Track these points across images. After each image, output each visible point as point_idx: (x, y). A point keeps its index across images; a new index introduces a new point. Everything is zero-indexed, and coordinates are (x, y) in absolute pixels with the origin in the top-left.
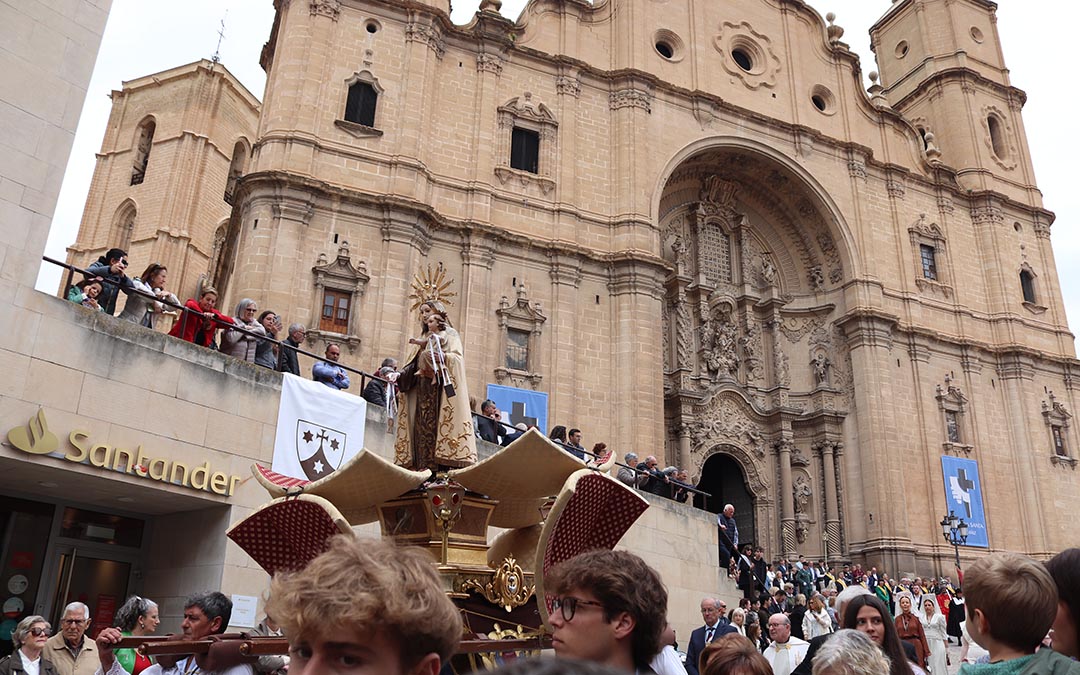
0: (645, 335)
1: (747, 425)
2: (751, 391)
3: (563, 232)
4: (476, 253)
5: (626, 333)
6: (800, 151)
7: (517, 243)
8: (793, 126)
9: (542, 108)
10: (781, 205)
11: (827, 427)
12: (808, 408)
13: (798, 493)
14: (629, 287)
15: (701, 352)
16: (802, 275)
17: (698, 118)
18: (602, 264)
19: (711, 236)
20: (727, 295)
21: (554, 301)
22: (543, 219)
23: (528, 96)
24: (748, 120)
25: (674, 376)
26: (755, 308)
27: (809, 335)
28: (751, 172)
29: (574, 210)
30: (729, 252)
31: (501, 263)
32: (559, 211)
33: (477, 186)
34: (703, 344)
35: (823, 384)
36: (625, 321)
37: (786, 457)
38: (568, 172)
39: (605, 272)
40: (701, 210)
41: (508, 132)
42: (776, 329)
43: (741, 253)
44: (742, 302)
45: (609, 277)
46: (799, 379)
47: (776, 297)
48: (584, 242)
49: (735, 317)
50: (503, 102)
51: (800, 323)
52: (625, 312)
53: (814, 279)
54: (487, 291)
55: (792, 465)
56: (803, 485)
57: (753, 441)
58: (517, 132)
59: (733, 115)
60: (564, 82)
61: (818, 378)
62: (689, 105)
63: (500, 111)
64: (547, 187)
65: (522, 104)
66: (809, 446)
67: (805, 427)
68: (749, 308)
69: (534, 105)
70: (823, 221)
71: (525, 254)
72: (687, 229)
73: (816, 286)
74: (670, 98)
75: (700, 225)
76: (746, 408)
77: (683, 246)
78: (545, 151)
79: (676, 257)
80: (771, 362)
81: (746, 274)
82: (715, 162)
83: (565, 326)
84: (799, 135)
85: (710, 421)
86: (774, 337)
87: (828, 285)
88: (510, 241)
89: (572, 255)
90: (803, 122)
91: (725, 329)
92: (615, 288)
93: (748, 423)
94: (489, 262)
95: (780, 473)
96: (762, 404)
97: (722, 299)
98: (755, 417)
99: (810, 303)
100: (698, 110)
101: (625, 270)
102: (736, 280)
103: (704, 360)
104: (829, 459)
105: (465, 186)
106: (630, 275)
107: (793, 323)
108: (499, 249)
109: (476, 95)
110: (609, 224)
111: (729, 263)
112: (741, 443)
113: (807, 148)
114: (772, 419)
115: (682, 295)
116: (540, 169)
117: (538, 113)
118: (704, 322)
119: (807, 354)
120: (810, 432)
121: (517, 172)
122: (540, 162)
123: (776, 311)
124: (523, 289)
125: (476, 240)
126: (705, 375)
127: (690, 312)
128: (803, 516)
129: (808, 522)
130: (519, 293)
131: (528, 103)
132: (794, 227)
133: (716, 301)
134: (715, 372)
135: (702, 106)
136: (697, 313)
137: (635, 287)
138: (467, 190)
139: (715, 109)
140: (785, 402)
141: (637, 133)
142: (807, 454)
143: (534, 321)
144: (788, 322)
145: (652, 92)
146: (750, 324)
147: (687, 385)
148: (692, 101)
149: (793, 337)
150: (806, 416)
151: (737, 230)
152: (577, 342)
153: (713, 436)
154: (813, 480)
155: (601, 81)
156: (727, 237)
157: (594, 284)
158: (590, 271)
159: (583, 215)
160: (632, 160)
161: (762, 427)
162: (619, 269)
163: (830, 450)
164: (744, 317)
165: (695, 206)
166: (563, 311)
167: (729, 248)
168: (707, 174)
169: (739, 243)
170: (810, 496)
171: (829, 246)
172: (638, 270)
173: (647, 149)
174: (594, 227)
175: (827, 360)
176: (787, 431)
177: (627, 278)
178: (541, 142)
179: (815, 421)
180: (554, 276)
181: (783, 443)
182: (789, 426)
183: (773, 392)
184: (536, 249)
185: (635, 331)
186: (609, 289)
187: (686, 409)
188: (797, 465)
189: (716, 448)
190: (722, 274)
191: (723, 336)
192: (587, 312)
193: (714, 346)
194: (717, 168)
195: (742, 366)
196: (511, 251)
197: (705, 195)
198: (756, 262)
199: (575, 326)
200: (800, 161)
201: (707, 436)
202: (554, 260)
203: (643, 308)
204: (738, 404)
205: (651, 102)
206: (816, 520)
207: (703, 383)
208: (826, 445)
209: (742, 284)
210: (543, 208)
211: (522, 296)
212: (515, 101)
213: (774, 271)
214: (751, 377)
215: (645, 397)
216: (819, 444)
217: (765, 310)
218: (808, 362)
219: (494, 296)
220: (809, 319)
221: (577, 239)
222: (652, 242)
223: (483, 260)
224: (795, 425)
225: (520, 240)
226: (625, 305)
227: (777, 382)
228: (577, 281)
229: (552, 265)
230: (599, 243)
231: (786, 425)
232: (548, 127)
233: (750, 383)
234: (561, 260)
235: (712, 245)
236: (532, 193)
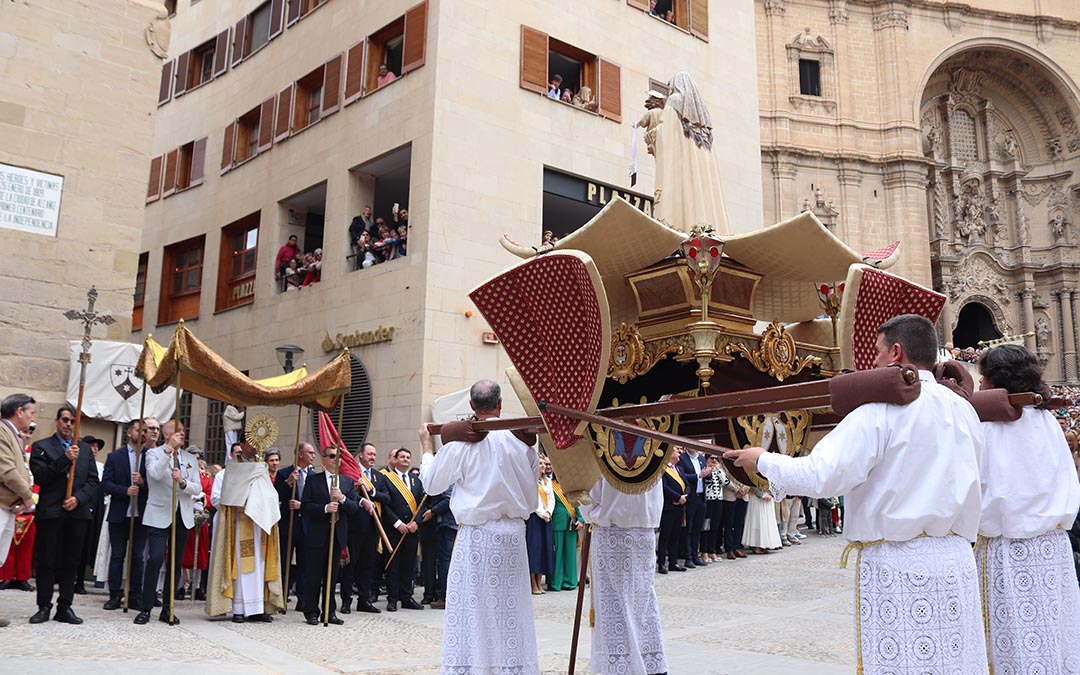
0: (915, 219)
1: (994, 278)
2: (997, 251)
3: (846, 144)
4: (783, 169)
5: (899, 219)
6: (1042, 39)
7: (812, 157)
8: (1036, 17)
9: (820, 40)
10: (1022, 87)
11: (1065, 277)
12: (1047, 261)
13: (1039, 331)
14: (900, 182)
15: (954, 222)
16: (1041, 145)
17: (949, 26)
18: (877, 165)
19: (960, 120)
20: (976, 171)
21: (843, 199)
22: (829, 133)
23: (808, 30)
24: (993, 19)
25: (935, 245)
26: (999, 180)
27: (1048, 198)
28: (995, 62)
29: (852, 123)
30: (975, 133)
31: (802, 173)
32: (841, 126)
33: (778, 114)
34: (956, 215)
35: (1061, 241)
36: (898, 210)
37: (1029, 303)
38: (845, 91)
39: (880, 171)
40: (951, 101)
41: (796, 65)
42: (1019, 196)
43: (986, 134)
44: (988, 177)
45: (884, 174)
46: (1038, 236)
47: (1017, 169)
48: (861, 148)
49: (982, 189)
50: (790, 41)
51: (1039, 188)
52: (898, 202)
53: (1053, 149)
54: (793, 197)
55: (1034, 308)
56: (1044, 324)
57: (1000, 291)
58: (802, 62)
59: (980, 17)
60: (836, 14)
61: (1057, 235)
62: (940, 15)
63: (788, 48)
64: (830, 107)
65: (804, 38)
66: (1048, 292)
67: (1045, 277)
68: (994, 181)
69: (813, 38)
70: (1062, 98)
71: (818, 164)
72: (938, 117)
73: (1054, 155)
74: (925, 12)
75: (950, 114)
76: (993, 264)
77: (937, 135)
78: (826, 77)
79: (932, 145)
80: (1014, 224)
81: (991, 151)
82: (962, 59)
83: (852, 218)
84: (1041, 24)
85: (964, 277)
86: (1016, 204)
87: (1066, 154)
88: (807, 156)
89: (854, 161)
90: (1045, 12)
91: (974, 201)
92: (888, 183)
93: (995, 277)
94: (794, 174)
95: (1023, 315)
96: (1007, 260)
97: (971, 176)
98: (1001, 271)
99: (1050, 171)
100: (949, 19)
101: (896, 169)
102: (982, 156)
103: (957, 229)
104: (1066, 303)
105: (769, 115)
106: (900, 172)
107: (1033, 188)
108: (799, 162)
109: (768, 37)
110: (880, 131)
111: (975, 142)
112: (991, 294)
113: (1049, 35)
114: (1016, 272)
115: (938, 178)
116: (823, 92)
117: (817, 44)
118: (957, 197)
119: (1045, 214)
120: (1049, 281)
121: (806, 97)
122: (823, 86)
123: (1018, 181)
124: (819, 192)
125: (782, 159)
126: (958, 241)
127: (945, 190)
128: (1043, 350)
129: (1048, 354)
130: (817, 196)
131: (809, 37)
132: (1034, 105)
133: (966, 178)
134: (967, 237)
135: (953, 15)
136: (950, 189)
137: (905, 182)
138: (771, 118)
139: (963, 14)
140: (1027, 258)
141: (898, 49)
142: (1046, 299)
143: (830, 217)
144: (1028, 189)
145: (908, 10)
146: (996, 195)
147: (946, 252)
148: (943, 12)
149: (1032, 201)
150: (1046, 268)
151: (983, 114)
152: (862, 228)
153: (967, 290)
154: (1052, 321)
155: (865, 6)
156: (973, 119)
157: (873, 181)
158: (868, 171)
159: (860, 126)
160: (896, 73)
161: (1008, 279)
162: (890, 168)
163: (1067, 295)
164: (990, 189)
165: (944, 98)
166: (851, 206)
167: (975, 129)
168: (954, 70)
169: (984, 124)
170: (1050, 334)
171: (1068, 120)
172: (907, 167)
173: (907, 63)
174: (869, 134)
175: (1065, 220)
176: (1029, 281)
177: (898, 175)
178: (822, 69)
179: (1053, 272)
180: (842, 179)
181: (1026, 292)
182: (1031, 277)
183: (1016, 250)
184: (827, 159)
185: (907, 216)
186: (884, 184)
187: (945, 271)
188: (1038, 308)
189: (970, 299)
190: (969, 153)
191: (973, 207)
192: (868, 205)
193: (964, 215)
194: (964, 63)
195: (989, 230)
196: (808, 163)
197: (953, 86)
198: (1000, 138)
199: (860, 217)
200: (1042, 48)
201: (963, 290)
202: (841, 167)
203: (911, 198)
204: (987, 262)
205: (908, 19)
206: (1055, 351)
207: (957, 247)
208: (1064, 292)
209: (987, 161)
210: (828, 125)
211: (820, 199)
212: (798, 37)
213: (1016, 146)
214: (997, 238)
215: (917, 268)
216: (1057, 291)
217: (1008, 181)
218: (1047, 222)
219: (799, 200)
220: (1048, 185)
221: (856, 147)
222: (916, 142)
223: (789, 173)
224: (1037, 276)
225: (815, 154)
226: (897, 196)
227: (1020, 242)
228: (859, 181)
229: (839, 170)
230: (873, 148)
231: (1028, 277)
232: (826, 56)
233: (996, 244)
234: (846, 165)
235: (960, 128)
236: (818, 114)
